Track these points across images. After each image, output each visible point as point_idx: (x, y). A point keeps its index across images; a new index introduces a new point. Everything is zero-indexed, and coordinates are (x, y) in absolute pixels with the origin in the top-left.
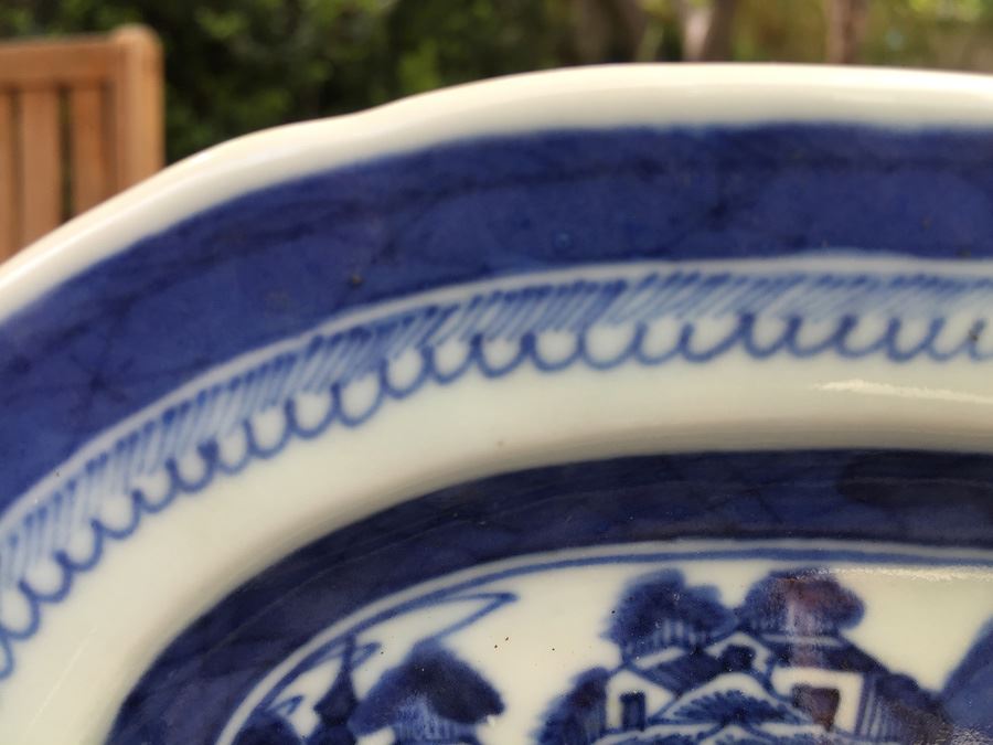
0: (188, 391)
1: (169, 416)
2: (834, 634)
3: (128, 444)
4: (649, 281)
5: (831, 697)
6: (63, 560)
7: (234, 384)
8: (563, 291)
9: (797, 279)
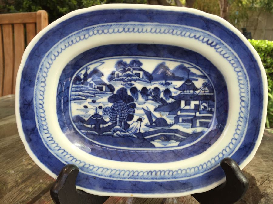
0: (70, 35)
1: (68, 37)
2: (139, 67)
3: (64, 40)
4: (114, 25)
5: (139, 74)
6: (58, 52)
7: (75, 35)
8: (106, 26)
9: (129, 24)
